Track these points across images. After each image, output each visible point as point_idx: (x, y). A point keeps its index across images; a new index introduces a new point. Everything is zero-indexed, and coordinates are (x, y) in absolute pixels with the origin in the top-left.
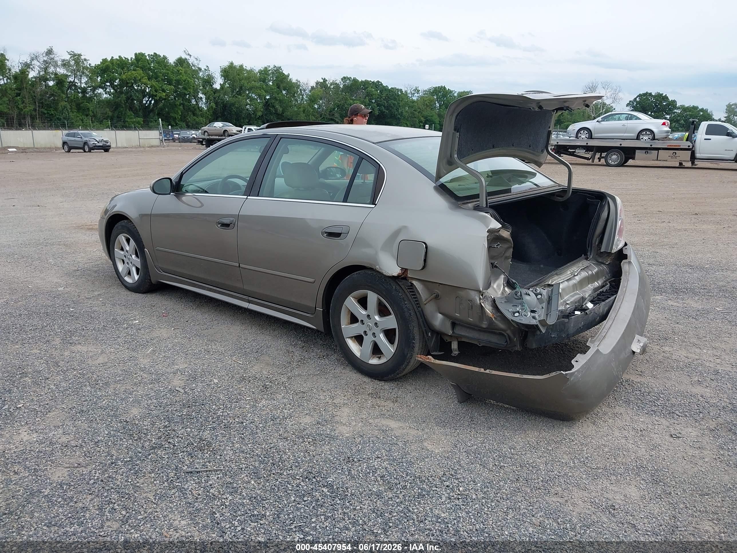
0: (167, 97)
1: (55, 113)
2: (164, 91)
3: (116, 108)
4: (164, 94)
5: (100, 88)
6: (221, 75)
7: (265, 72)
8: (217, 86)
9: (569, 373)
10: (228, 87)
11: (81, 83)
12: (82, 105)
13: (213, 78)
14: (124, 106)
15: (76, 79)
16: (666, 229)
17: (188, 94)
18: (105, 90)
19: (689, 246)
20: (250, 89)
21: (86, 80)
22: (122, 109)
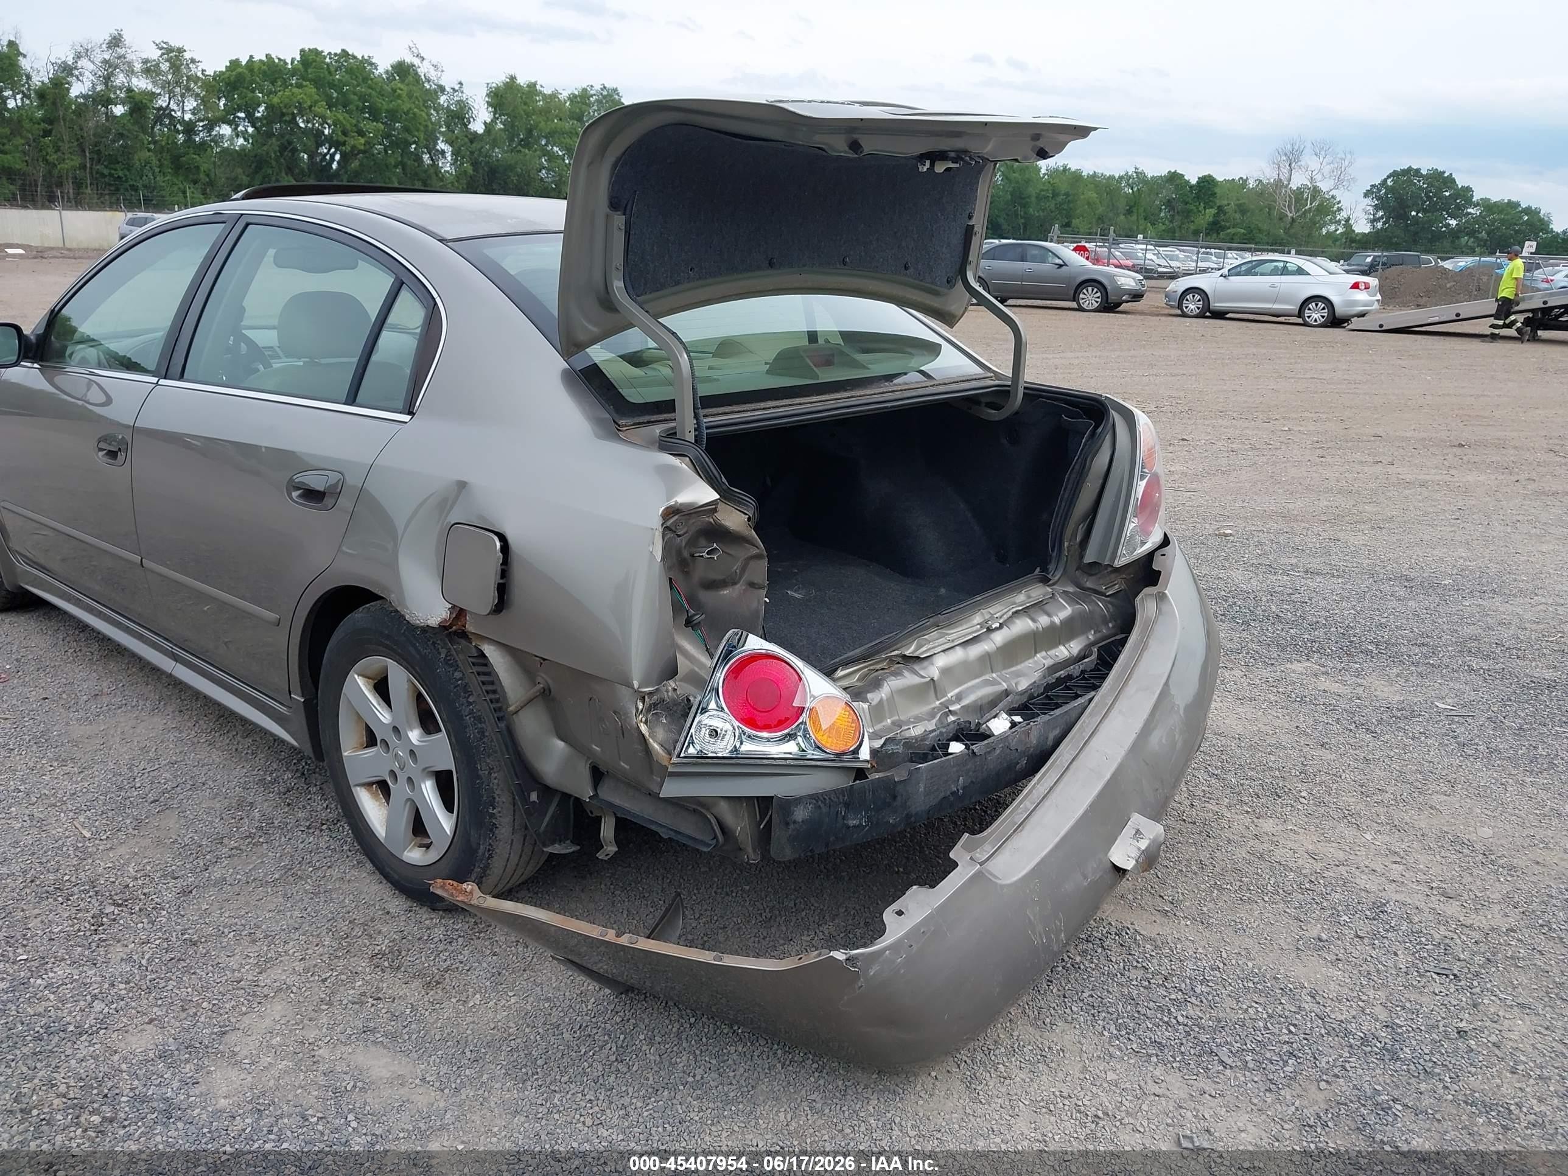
0: (368, 147)
1: (126, 176)
2: (361, 133)
3: (258, 169)
4: (362, 141)
5: (223, 123)
6: (488, 102)
7: (582, 98)
8: (478, 127)
9: (862, 954)
10: (500, 129)
11: (183, 111)
12: (184, 159)
13: (470, 109)
14: (274, 163)
15: (172, 103)
16: (1379, 481)
17: (415, 143)
18: (236, 129)
19: (1420, 527)
20: (551, 136)
21: (195, 104)
22: (270, 171)
